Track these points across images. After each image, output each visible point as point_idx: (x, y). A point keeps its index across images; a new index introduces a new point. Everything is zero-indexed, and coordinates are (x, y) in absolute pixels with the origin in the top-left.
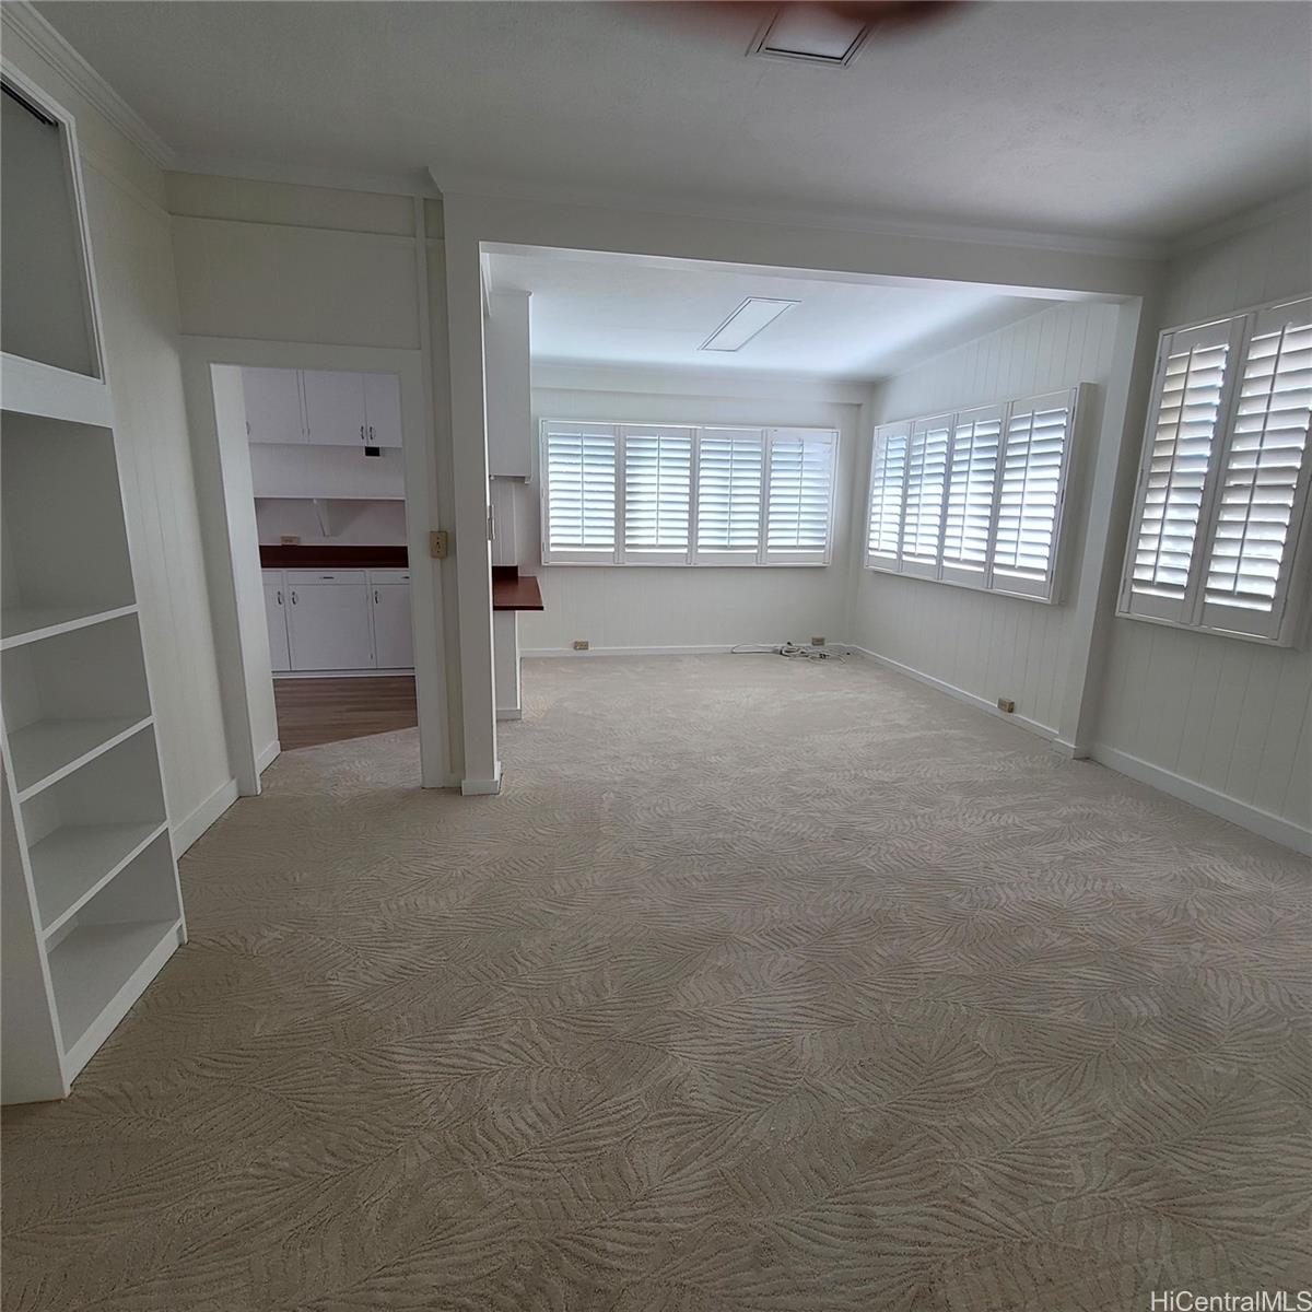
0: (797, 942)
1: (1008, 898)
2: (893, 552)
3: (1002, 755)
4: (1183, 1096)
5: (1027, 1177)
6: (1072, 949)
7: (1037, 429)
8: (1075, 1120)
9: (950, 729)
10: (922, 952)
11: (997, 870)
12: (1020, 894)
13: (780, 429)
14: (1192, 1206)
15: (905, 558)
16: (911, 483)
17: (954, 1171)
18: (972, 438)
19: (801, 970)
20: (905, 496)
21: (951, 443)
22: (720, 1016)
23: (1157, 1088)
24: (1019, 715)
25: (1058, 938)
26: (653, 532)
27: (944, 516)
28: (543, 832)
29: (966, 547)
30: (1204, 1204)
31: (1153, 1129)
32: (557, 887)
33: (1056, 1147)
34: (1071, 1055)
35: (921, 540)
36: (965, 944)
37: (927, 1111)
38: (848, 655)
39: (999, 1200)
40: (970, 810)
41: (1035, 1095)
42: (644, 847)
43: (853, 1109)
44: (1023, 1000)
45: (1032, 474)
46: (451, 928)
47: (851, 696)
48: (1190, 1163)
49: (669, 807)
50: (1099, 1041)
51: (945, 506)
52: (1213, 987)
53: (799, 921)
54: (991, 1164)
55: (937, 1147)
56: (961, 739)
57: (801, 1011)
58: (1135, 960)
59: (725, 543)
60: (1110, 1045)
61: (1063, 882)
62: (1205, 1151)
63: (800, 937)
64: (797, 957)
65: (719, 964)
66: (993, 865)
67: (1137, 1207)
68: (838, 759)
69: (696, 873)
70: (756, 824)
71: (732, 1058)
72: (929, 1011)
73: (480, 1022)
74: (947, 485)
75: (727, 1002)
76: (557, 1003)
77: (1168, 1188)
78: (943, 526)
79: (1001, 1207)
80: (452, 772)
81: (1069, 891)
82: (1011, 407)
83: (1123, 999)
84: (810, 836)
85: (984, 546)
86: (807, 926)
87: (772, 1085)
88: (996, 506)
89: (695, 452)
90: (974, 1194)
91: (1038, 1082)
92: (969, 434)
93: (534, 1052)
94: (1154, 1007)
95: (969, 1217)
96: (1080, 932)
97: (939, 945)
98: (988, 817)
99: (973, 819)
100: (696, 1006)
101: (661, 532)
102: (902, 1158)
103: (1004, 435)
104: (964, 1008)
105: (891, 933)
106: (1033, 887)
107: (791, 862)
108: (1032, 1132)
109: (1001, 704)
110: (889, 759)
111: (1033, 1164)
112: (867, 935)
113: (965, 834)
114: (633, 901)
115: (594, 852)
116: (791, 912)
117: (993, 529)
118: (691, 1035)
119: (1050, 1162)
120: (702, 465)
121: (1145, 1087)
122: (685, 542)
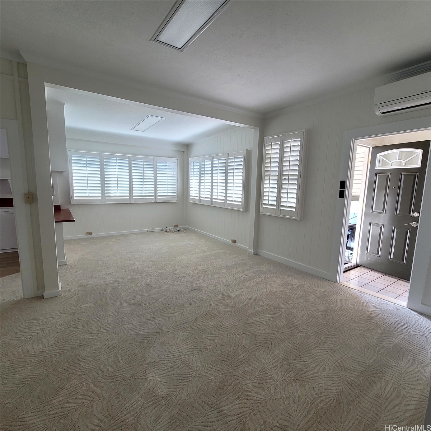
0: (185, 327)
1: (243, 299)
2: (198, 197)
3: (235, 256)
4: (295, 345)
5: (263, 381)
6: (262, 310)
7: (235, 161)
8: (271, 360)
9: (219, 250)
10: (223, 321)
11: (239, 291)
12: (246, 297)
13: (159, 157)
14: (302, 374)
15: (201, 199)
16: (201, 176)
17: (244, 387)
18: (218, 163)
19: (188, 336)
20: (200, 180)
21: (212, 164)
22: (164, 359)
23: (289, 344)
24: (238, 244)
25: (258, 308)
26: (116, 191)
27: (212, 186)
28: (84, 307)
29: (219, 195)
30: (304, 373)
31: (290, 356)
32: (93, 327)
33: (268, 370)
34: (267, 341)
35: (206, 193)
36: (235, 315)
37: (233, 371)
38: (185, 230)
39: (257, 391)
40: (229, 274)
41: (261, 356)
42: (126, 305)
43: (212, 378)
44: (252, 329)
45: (235, 174)
46: (46, 355)
47: (188, 243)
48: (299, 363)
49: (133, 289)
50: (273, 335)
51: (212, 183)
52: (296, 313)
53: (185, 320)
54: (253, 381)
55: (238, 381)
56: (223, 253)
57: (190, 350)
58: (277, 309)
59: (143, 195)
60: (276, 335)
61: (256, 291)
62: (302, 358)
63: (186, 325)
64: (186, 332)
65: (161, 341)
66: (238, 290)
67: (290, 380)
68: (188, 264)
69: (147, 311)
70: (165, 290)
71: (171, 373)
72: (228, 339)
73: (67, 390)
74: (212, 177)
75: (166, 354)
76: (100, 373)
77: (296, 372)
78: (212, 189)
79: (258, 393)
80: (38, 290)
81: (258, 293)
82: (228, 155)
83: (277, 321)
84: (183, 291)
85: (224, 195)
86: (188, 321)
87: (185, 378)
88: (226, 183)
89: (130, 164)
90: (250, 392)
91: (260, 352)
92: (217, 162)
93: (93, 395)
94: (284, 322)
95: (251, 400)
96: (263, 305)
97: (228, 317)
98: (234, 275)
99: (230, 276)
100: (155, 359)
101: (119, 191)
102: (229, 388)
103: (227, 163)
104: (238, 335)
105: (213, 317)
106: (250, 294)
107: (179, 300)
108: (262, 367)
109: (232, 241)
110: (203, 261)
111: (264, 377)
112: (206, 320)
113: (229, 282)
114: (125, 326)
115: (106, 311)
116: (182, 317)
117: (226, 190)
118: (154, 370)
119: (268, 375)
120: (133, 168)
121: (286, 345)
122: (128, 195)
